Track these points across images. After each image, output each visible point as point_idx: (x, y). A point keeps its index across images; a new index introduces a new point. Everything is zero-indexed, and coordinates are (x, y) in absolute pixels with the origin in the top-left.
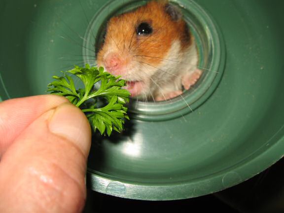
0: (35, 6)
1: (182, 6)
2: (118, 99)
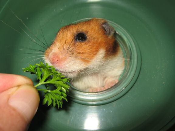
0: (28, 18)
1: (117, 33)
2: (61, 88)
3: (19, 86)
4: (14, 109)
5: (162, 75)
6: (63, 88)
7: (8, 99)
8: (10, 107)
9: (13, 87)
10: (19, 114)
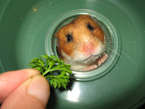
1: (98, 19)
2: (65, 73)
3: (32, 77)
4: (34, 97)
5: (138, 48)
6: (66, 73)
7: (27, 90)
8: (30, 96)
9: (27, 79)
10: (39, 101)
